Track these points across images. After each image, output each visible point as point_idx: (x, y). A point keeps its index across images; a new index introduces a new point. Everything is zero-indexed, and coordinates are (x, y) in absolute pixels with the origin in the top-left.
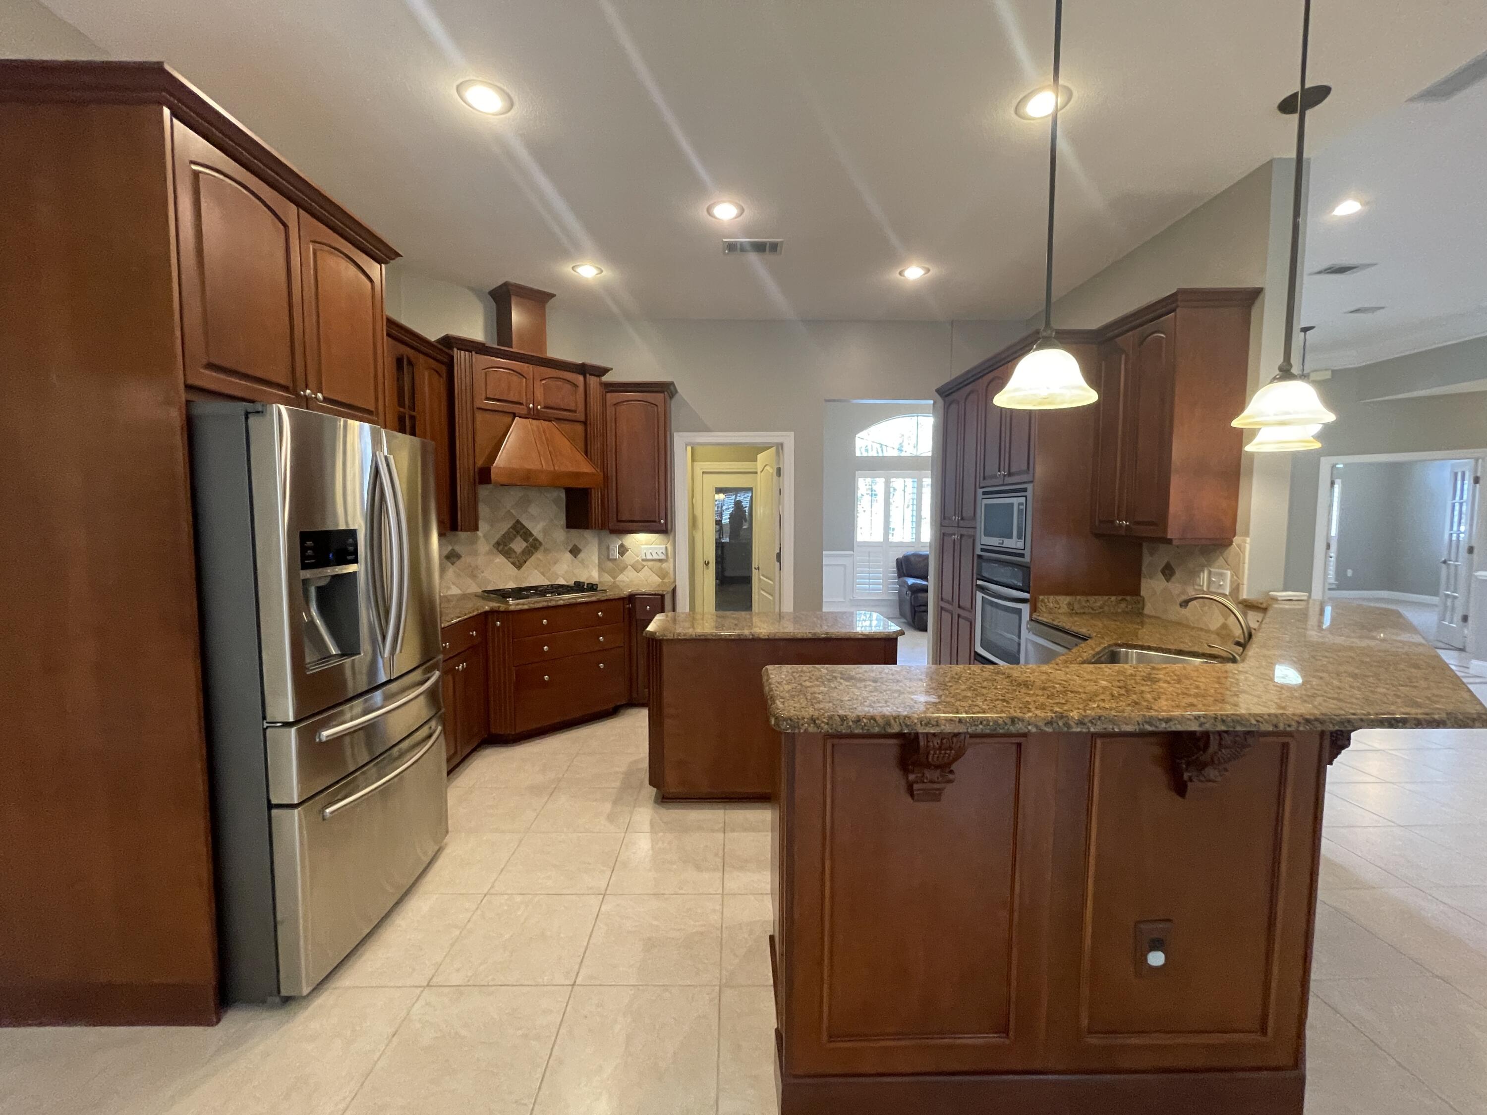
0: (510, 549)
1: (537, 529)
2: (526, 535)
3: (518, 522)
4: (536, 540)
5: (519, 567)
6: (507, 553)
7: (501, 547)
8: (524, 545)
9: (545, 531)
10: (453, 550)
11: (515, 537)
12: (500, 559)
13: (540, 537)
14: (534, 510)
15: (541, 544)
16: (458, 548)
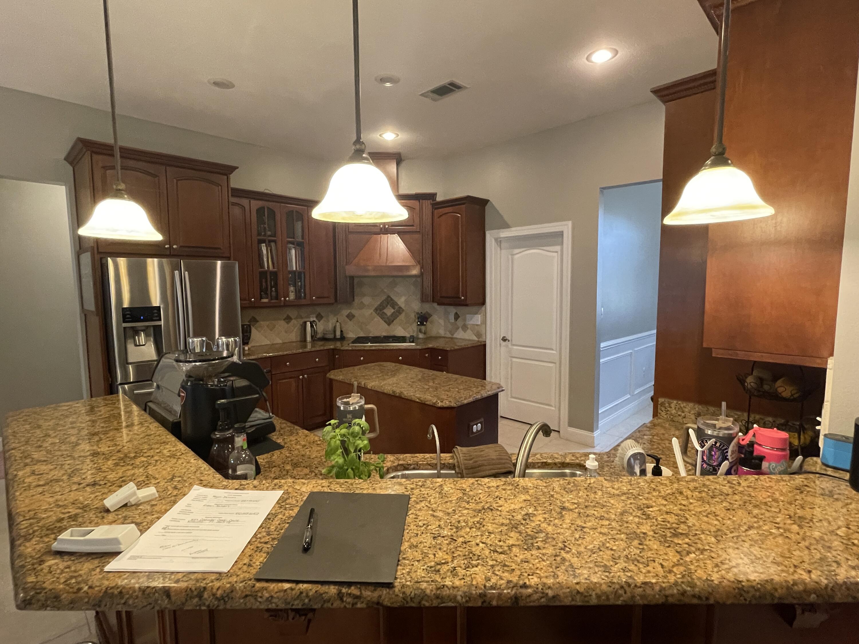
0: (384, 312)
1: (401, 301)
2: (393, 304)
3: (389, 297)
4: (400, 308)
5: (389, 324)
6: (382, 316)
7: (378, 311)
8: (393, 311)
9: (406, 301)
10: (350, 312)
11: (387, 306)
12: (377, 319)
13: (403, 306)
14: (399, 289)
15: (403, 310)
16: (354, 312)
